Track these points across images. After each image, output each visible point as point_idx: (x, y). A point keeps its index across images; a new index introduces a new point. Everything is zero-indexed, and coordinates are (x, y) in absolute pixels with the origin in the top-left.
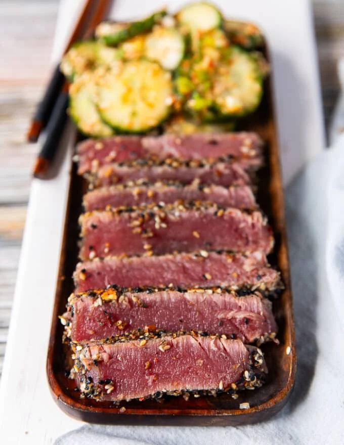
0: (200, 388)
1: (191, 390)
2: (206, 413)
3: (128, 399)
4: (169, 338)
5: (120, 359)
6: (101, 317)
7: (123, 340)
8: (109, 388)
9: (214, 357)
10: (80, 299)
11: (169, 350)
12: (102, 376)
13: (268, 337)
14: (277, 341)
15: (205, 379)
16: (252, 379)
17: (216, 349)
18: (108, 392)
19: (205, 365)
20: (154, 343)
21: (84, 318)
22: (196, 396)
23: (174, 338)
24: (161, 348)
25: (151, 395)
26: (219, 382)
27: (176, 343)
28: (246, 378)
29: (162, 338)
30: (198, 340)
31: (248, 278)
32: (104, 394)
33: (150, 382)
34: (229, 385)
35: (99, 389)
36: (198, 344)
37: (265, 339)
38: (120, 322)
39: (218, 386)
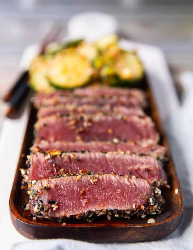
0: (119, 208)
1: (113, 209)
2: (124, 226)
3: (68, 215)
4: (97, 176)
5: (62, 187)
6: (49, 167)
7: (65, 176)
8: (55, 207)
9: (128, 189)
10: (35, 155)
11: (97, 182)
12: (50, 198)
13: (162, 182)
14: (168, 186)
15: (122, 202)
16: (155, 204)
17: (128, 184)
18: (54, 209)
19: (122, 193)
20: (86, 178)
21: (38, 167)
22: (116, 216)
23: (100, 176)
24: (91, 181)
25: (84, 213)
26: (133, 204)
27: (102, 178)
28: (151, 203)
29: (92, 175)
30: (116, 177)
32: (51, 211)
33: (84, 204)
34: (140, 206)
35: (48, 207)
36: (117, 180)
37: (161, 184)
38: (62, 170)
39: (132, 207)
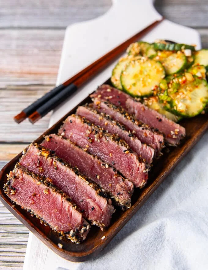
3: (17, 203)
7: (33, 176)
11: (47, 194)
12: (13, 185)
14: (102, 229)
16: (73, 236)
17: (67, 210)
18: (11, 194)
20: (43, 186)
22: (45, 225)
23: (53, 191)
24: (44, 191)
25: (27, 209)
26: (57, 225)
27: (52, 194)
28: (70, 233)
29: (49, 188)
30: (63, 200)
31: (114, 191)
33: (30, 203)
34: (60, 231)
35: (8, 189)
36: (61, 202)
37: (96, 224)
